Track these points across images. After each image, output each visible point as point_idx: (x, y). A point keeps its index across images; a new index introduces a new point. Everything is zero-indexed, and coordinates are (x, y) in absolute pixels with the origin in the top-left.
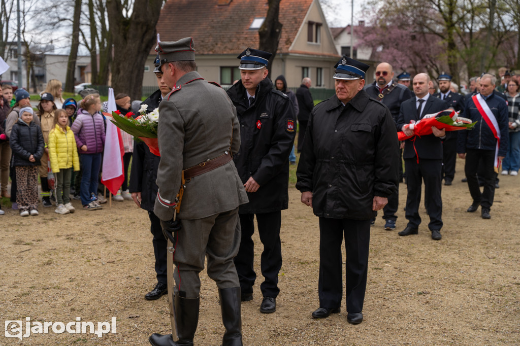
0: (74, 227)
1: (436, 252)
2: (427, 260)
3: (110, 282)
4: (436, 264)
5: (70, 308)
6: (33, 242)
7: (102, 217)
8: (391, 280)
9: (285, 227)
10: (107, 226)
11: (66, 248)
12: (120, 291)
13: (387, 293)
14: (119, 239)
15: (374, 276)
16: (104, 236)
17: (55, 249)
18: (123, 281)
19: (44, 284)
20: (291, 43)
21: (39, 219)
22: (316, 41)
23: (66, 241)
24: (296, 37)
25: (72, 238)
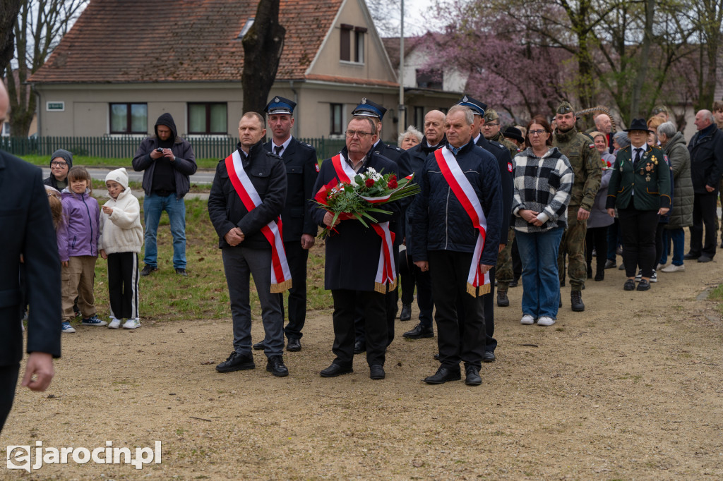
20: (310, 62)
22: (357, 59)
24: (319, 51)
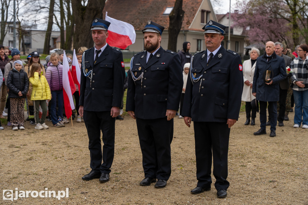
0: (47, 137)
1: (282, 157)
2: (275, 161)
3: (70, 171)
4: (281, 164)
5: (43, 186)
6: (21, 146)
7: (65, 131)
8: (252, 173)
9: (184, 139)
10: (68, 137)
11: (42, 150)
12: (76, 177)
13: (249, 181)
14: (76, 145)
15: (241, 171)
16: (66, 143)
17: (35, 151)
18: (78, 171)
19: (27, 172)
20: (190, 24)
21: (25, 133)
23: (42, 146)
24: (194, 20)
25: (46, 144)
